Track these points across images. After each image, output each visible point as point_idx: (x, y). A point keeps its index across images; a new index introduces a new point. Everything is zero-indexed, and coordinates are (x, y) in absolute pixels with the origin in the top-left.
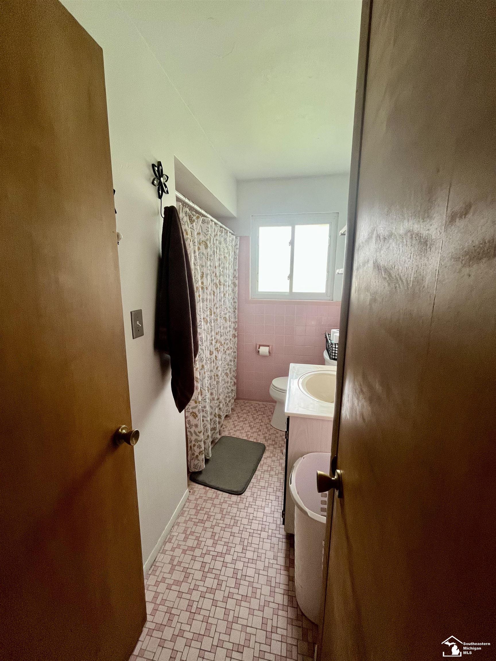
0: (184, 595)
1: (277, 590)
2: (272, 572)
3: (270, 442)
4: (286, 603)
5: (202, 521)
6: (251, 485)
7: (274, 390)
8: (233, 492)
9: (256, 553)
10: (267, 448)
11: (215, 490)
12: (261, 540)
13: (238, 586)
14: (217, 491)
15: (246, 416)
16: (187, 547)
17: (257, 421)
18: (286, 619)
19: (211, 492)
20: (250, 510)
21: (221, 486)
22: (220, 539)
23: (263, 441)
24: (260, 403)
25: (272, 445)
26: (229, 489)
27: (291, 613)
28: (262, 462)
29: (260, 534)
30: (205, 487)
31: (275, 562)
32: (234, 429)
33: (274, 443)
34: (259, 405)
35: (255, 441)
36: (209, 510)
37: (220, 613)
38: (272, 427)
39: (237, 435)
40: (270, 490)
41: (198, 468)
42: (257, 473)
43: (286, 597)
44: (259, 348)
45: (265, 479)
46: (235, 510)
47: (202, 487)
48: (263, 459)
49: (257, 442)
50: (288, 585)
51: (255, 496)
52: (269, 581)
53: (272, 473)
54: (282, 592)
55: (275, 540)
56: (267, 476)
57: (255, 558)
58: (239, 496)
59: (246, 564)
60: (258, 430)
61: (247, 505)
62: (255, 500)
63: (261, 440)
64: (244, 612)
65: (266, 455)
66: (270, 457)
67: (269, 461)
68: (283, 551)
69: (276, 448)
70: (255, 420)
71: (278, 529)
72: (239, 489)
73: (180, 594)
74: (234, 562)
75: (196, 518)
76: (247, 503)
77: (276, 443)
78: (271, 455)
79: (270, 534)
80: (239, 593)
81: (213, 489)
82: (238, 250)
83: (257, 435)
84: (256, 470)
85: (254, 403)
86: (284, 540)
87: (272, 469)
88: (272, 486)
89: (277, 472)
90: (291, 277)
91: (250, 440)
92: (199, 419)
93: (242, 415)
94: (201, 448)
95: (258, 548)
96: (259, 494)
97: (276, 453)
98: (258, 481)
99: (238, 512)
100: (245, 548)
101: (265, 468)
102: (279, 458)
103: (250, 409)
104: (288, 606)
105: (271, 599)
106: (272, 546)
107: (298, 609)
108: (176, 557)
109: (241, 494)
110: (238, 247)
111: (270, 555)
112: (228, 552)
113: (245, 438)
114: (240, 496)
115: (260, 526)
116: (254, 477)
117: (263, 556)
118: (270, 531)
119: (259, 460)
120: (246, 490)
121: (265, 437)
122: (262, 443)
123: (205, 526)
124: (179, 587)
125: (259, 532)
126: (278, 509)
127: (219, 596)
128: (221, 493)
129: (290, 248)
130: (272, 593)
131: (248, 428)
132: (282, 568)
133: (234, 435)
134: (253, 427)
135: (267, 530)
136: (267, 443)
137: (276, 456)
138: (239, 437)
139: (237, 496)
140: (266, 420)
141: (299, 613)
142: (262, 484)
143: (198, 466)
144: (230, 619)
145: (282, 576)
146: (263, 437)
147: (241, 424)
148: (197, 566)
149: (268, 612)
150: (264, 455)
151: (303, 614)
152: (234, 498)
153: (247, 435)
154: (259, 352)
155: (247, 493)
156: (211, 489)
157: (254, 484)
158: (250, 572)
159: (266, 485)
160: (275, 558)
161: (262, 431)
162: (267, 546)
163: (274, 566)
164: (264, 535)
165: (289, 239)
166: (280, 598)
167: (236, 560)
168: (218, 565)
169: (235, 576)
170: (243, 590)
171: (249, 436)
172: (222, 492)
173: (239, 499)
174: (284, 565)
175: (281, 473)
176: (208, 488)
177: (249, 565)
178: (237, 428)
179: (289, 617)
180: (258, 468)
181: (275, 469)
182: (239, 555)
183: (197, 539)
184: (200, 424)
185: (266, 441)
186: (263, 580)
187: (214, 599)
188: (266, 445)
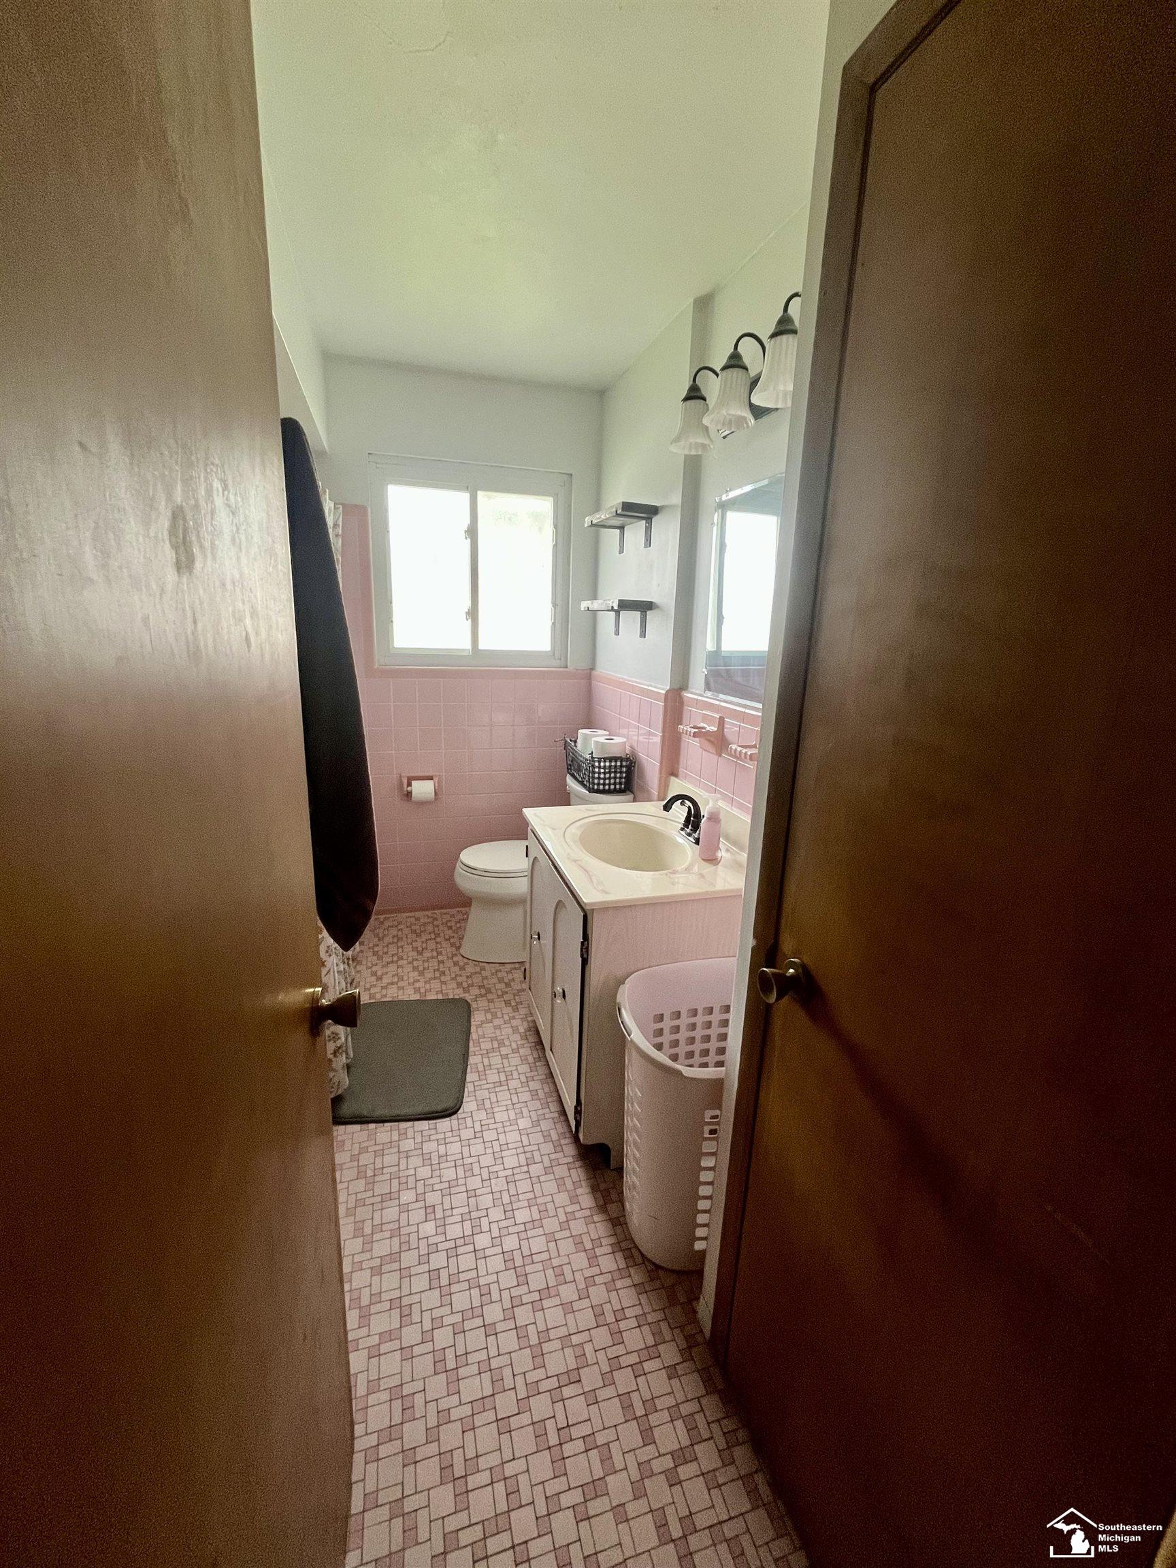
0: (417, 1351)
1: (598, 1251)
2: (578, 1227)
3: (475, 991)
4: (622, 1265)
5: (388, 1197)
6: (469, 1087)
7: (471, 875)
8: (437, 1114)
9: (534, 1209)
10: (474, 1005)
11: (391, 1124)
12: (534, 1180)
13: (523, 1279)
14: (396, 1124)
15: (395, 949)
16: (379, 1260)
17: (427, 954)
18: (633, 1289)
19: (384, 1133)
20: (489, 1136)
21: (404, 1111)
22: (448, 1213)
23: (458, 993)
24: (417, 914)
25: (481, 996)
26: (427, 1109)
27: (638, 1276)
28: (474, 1036)
29: (528, 1172)
30: (364, 1126)
31: (577, 1207)
32: (380, 984)
33: (483, 991)
34: (418, 919)
35: (440, 997)
36: (396, 1168)
37: (509, 1340)
38: (466, 961)
39: (392, 994)
40: (514, 1084)
41: (334, 1090)
42: (473, 1060)
43: (619, 1255)
44: (409, 784)
45: (495, 1067)
46: (455, 1148)
47: (357, 1127)
48: (473, 1029)
49: (447, 997)
50: (616, 1234)
51: (488, 1105)
52: (579, 1243)
53: (504, 1051)
54: (609, 1249)
55: (561, 1171)
56: (496, 1060)
57: (536, 1216)
58: (453, 1117)
59: (523, 1235)
60: (437, 974)
61: (478, 1128)
62: (491, 1113)
63: (454, 992)
64: (554, 1316)
65: (477, 1018)
66: (487, 1021)
67: (489, 1029)
68: (583, 1183)
69: (492, 1001)
70: (420, 953)
71: (559, 1149)
72: (448, 1103)
73: (407, 1353)
74: (497, 1241)
75: (372, 1195)
76: (477, 1126)
77: (489, 991)
78: (489, 1016)
79: (547, 1164)
80: (531, 1290)
81: (386, 1124)
82: (340, 540)
83: (440, 984)
84: (468, 1056)
85: (402, 916)
86: (578, 1164)
87: (502, 1044)
88: (515, 1075)
89: (514, 1046)
90: (473, 614)
91: (428, 998)
92: (329, 971)
93: (385, 950)
94: (339, 1038)
95: (535, 1198)
96: (493, 1099)
97: (497, 1010)
98: (482, 1074)
99: (466, 1149)
100: (509, 1208)
101: (486, 1045)
102: (506, 1018)
103: (400, 933)
104: (628, 1267)
105: (596, 1270)
106: (560, 1182)
107: (646, 1263)
108: (363, 1290)
109: (455, 1112)
110: (340, 532)
111: (562, 1199)
112: (477, 1229)
113: (416, 997)
114: (455, 1116)
115: (522, 1157)
116: (469, 1070)
117: (550, 1206)
118: (546, 1158)
119: (468, 1034)
120: (464, 1101)
121: (460, 985)
122: (457, 997)
123: (402, 1203)
124: (398, 1342)
125: (525, 1169)
126: (544, 1114)
127: (493, 1313)
128: (409, 1124)
129: (467, 543)
130: (593, 1260)
131: (412, 974)
132: (595, 1211)
133: (385, 996)
134: (424, 969)
135: (538, 1158)
136: (470, 995)
137: (499, 1014)
138: (399, 997)
139: (448, 1119)
140: (447, 949)
141: (650, 1267)
142: (493, 1077)
143: (334, 1083)
144: (534, 1340)
145: (598, 1225)
146: (455, 985)
147: (392, 968)
148: (420, 1283)
149: (598, 1294)
150: (472, 1020)
151: (658, 1267)
152: (443, 1124)
153: (417, 990)
154: (409, 794)
155: (469, 1105)
156: (382, 1124)
157: (476, 1083)
158: (538, 1244)
159: (503, 1078)
160: (574, 1199)
161: (447, 972)
162: (551, 1187)
163: (578, 1215)
164: (536, 1169)
165: (466, 521)
166: (609, 1262)
167: (500, 1237)
168: (467, 1261)
169: (510, 1264)
170: (536, 1282)
171: (422, 990)
172: (412, 1123)
173: (455, 1122)
174: (594, 1205)
175: (523, 1044)
176: (372, 1126)
177: (530, 1233)
178: (386, 980)
179: (635, 1283)
180: (471, 1050)
181: (507, 1043)
182: (503, 1224)
183: (397, 1233)
184: (333, 983)
185: (466, 990)
186: (567, 1246)
187: (486, 1323)
188: (468, 997)
